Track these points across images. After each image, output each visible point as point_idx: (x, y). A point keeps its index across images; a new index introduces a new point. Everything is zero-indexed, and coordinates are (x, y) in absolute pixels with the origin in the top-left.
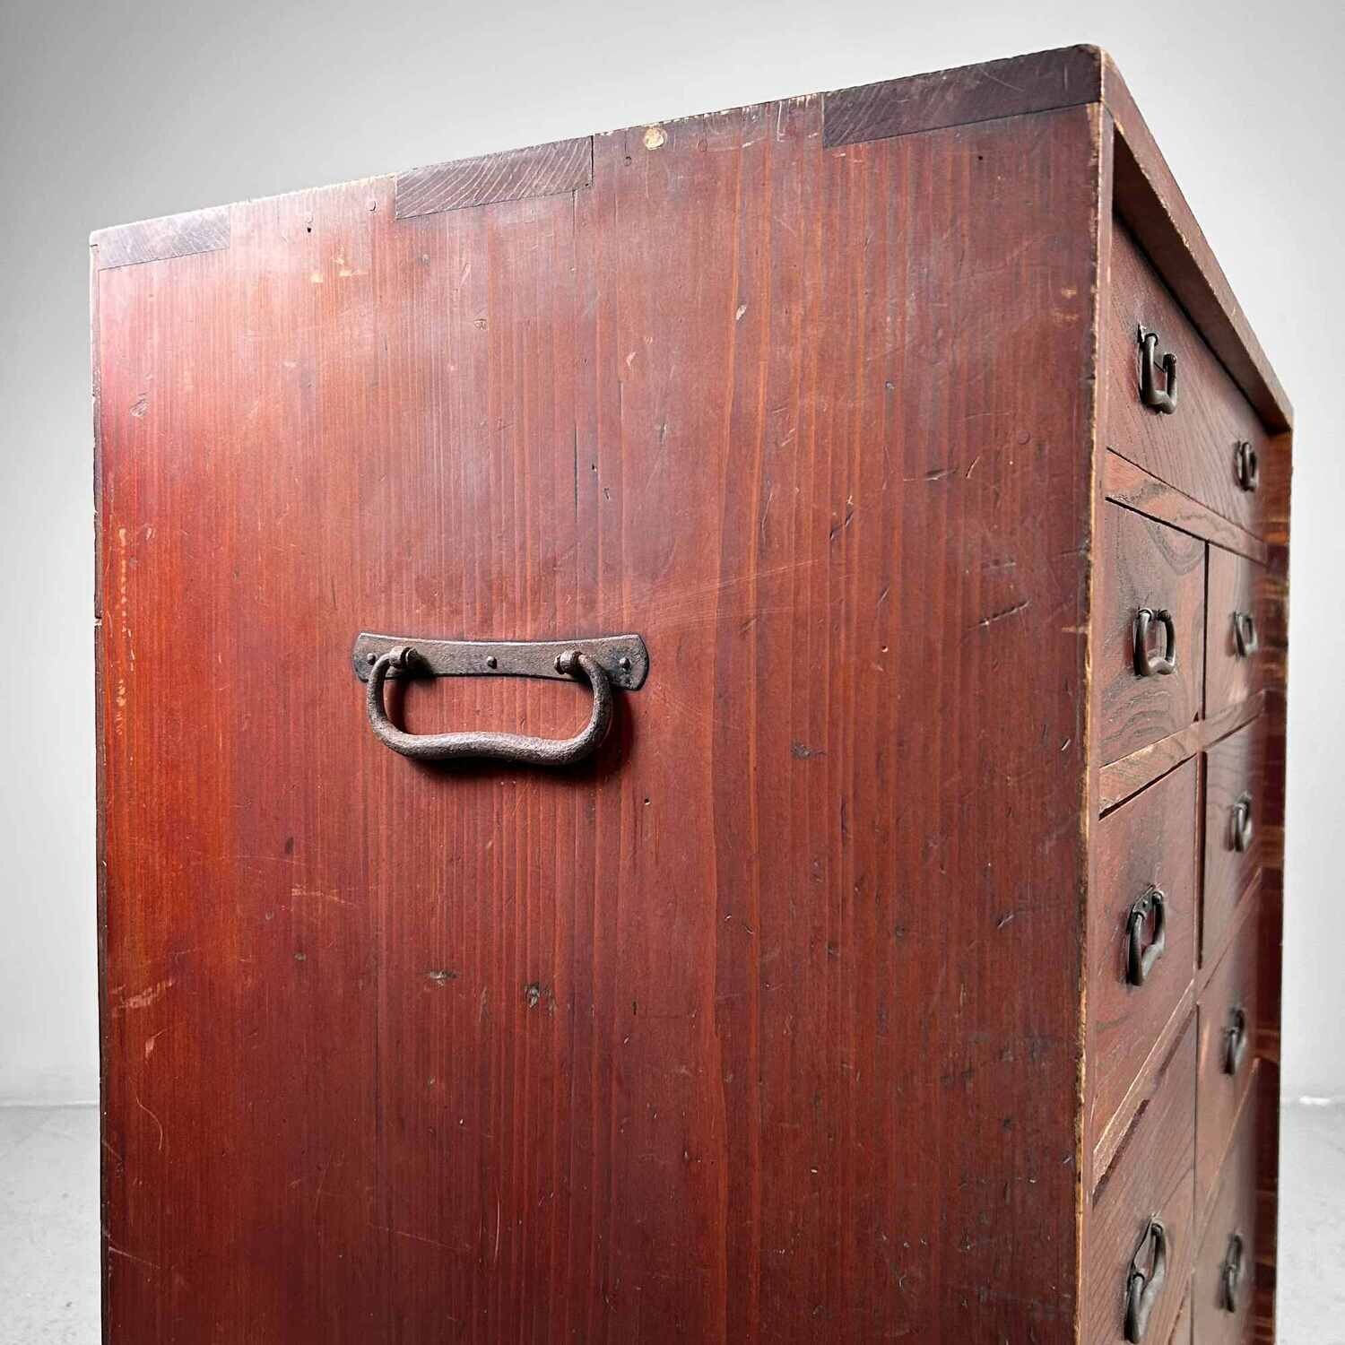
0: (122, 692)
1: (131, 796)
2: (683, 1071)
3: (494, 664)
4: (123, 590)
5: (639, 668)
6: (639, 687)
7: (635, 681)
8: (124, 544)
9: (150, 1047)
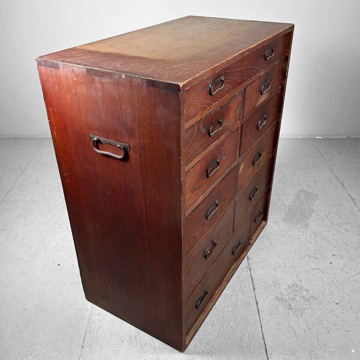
0: (55, 132)
1: (59, 147)
2: (139, 196)
3: (109, 143)
4: (52, 117)
5: (129, 148)
6: (129, 151)
7: (129, 150)
8: (51, 110)
9: (68, 181)
